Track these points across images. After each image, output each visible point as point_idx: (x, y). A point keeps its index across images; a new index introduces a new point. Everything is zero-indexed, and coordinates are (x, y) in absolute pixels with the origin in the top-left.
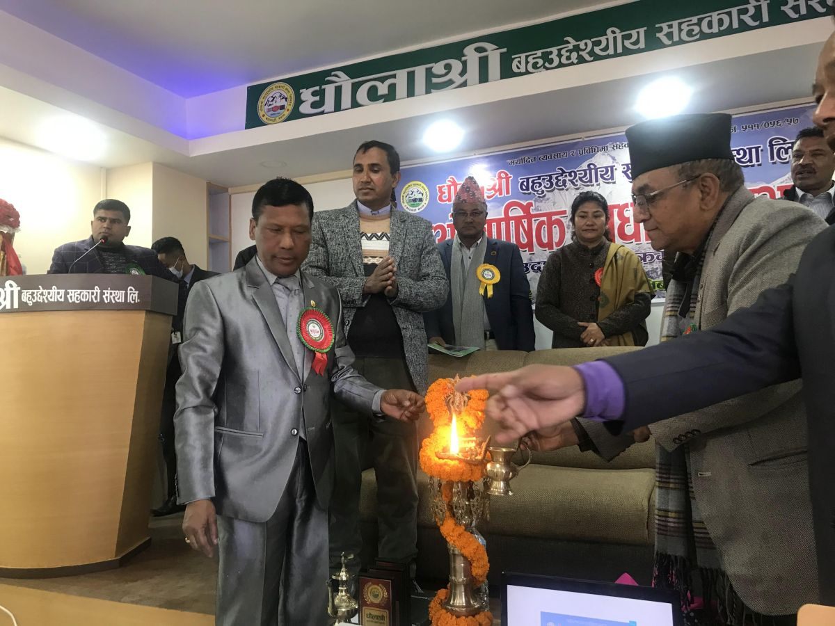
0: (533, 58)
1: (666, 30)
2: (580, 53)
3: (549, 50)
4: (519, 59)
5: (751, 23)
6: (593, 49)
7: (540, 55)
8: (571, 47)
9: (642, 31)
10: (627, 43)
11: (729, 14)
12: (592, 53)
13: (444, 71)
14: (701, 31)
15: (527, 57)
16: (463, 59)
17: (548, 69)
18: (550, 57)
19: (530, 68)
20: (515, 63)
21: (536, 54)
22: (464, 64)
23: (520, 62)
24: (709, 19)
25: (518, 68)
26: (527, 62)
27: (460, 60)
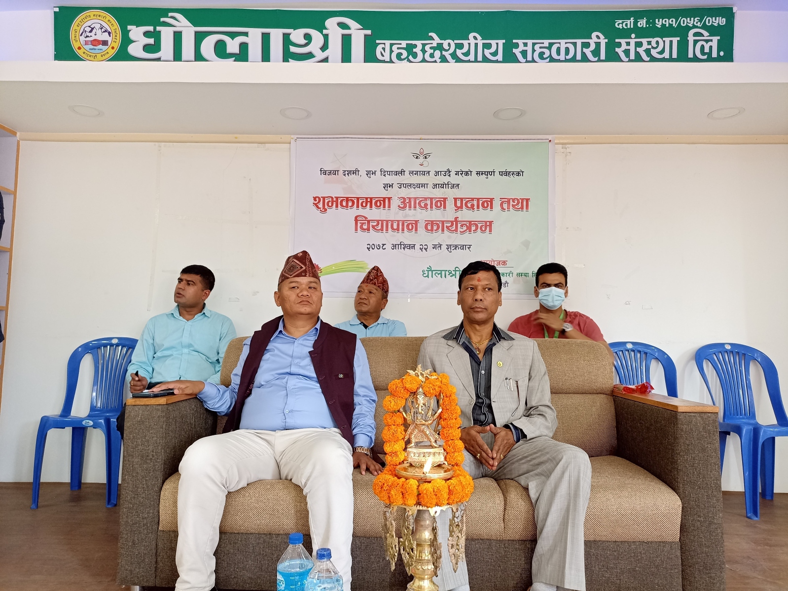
0: (398, 48)
1: (522, 47)
2: (444, 53)
3: (413, 42)
4: (383, 46)
5: (590, 56)
6: (455, 51)
7: (405, 46)
8: (435, 44)
9: (501, 42)
10: (487, 52)
11: (575, 44)
12: (454, 56)
13: (302, 42)
14: (550, 55)
15: (392, 45)
16: (325, 32)
17: (411, 62)
18: (414, 50)
20: (379, 49)
21: (401, 44)
22: (326, 38)
23: (384, 49)
24: (558, 45)
25: (383, 56)
26: (391, 51)
27: (322, 33)
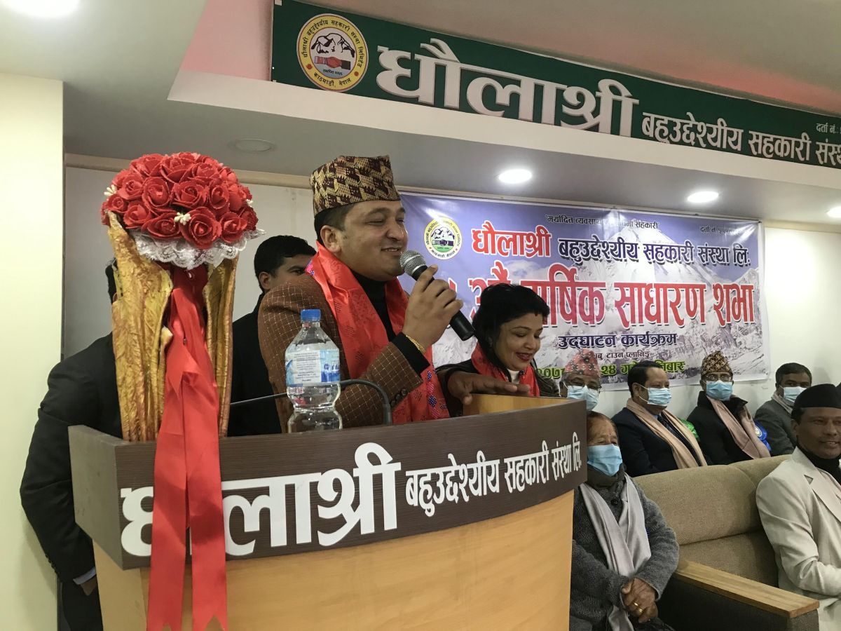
0: (661, 124)
1: (755, 140)
2: (698, 136)
3: (674, 120)
4: (648, 119)
5: (800, 156)
6: (706, 134)
7: (666, 122)
8: (691, 126)
9: (740, 132)
10: (730, 140)
11: (790, 142)
12: (705, 139)
13: (575, 102)
14: (774, 151)
15: (656, 120)
16: (598, 94)
17: (670, 142)
18: (675, 129)
19: (658, 137)
20: (645, 121)
21: (663, 120)
22: (598, 100)
23: (649, 123)
24: (779, 141)
25: (648, 130)
26: (655, 127)
27: (594, 95)
